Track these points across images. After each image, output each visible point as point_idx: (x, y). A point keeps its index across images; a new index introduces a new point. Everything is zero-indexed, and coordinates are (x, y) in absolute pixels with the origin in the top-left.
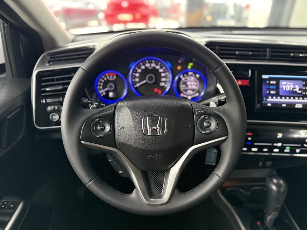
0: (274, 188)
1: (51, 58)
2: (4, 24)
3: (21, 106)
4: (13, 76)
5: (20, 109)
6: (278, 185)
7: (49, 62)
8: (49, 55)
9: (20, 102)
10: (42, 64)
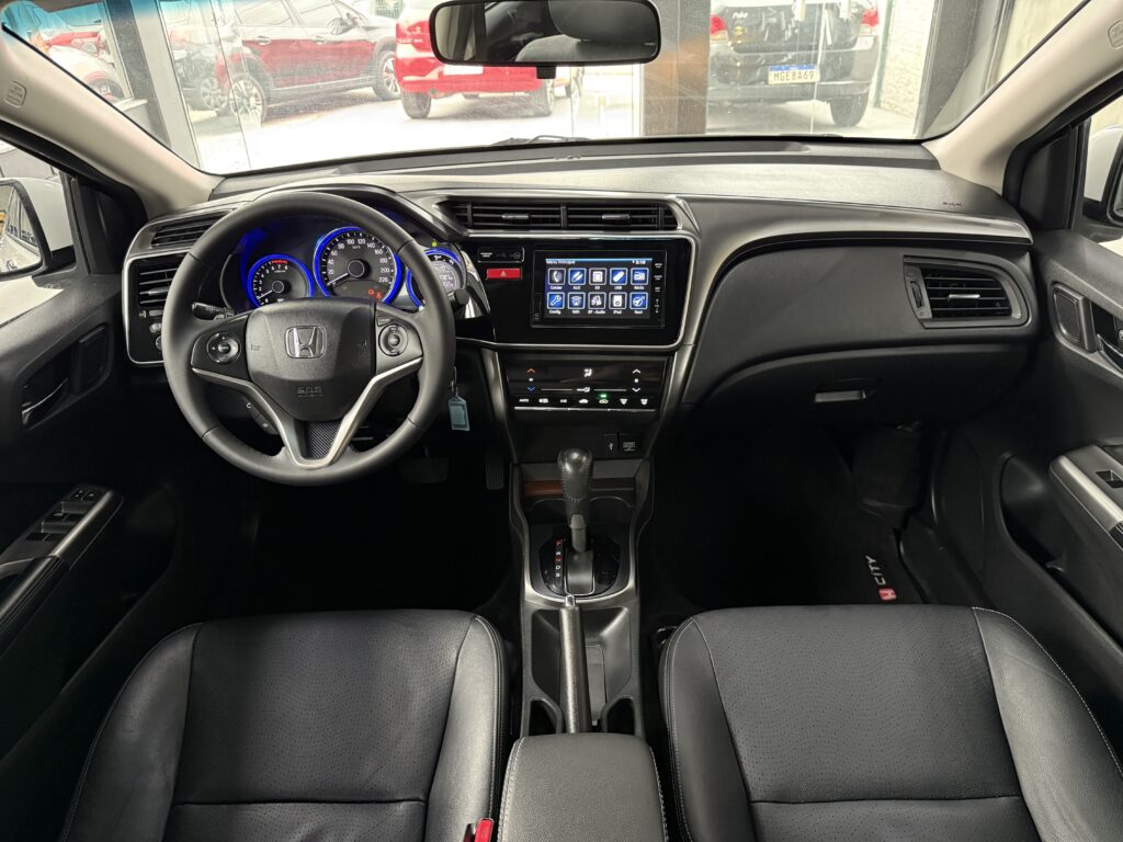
0: (568, 467)
1: (156, 236)
2: (69, 179)
3: (104, 324)
4: (89, 272)
5: (100, 329)
6: (576, 464)
7: (154, 242)
8: (151, 229)
9: (101, 317)
10: (142, 245)
